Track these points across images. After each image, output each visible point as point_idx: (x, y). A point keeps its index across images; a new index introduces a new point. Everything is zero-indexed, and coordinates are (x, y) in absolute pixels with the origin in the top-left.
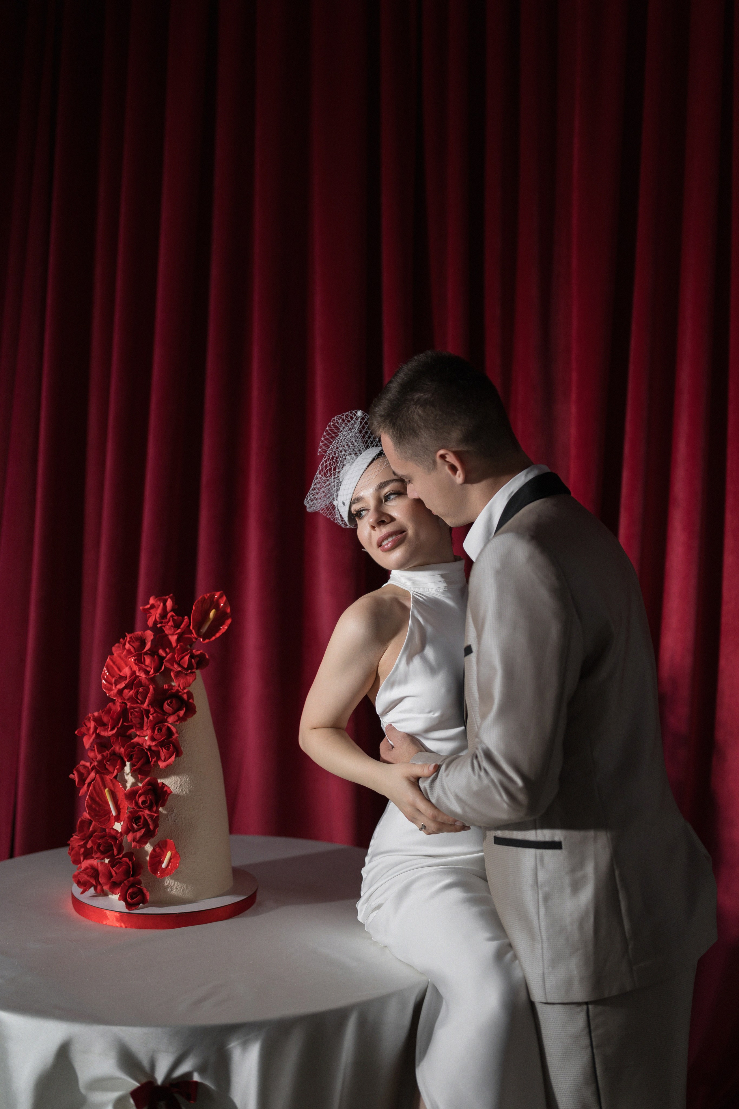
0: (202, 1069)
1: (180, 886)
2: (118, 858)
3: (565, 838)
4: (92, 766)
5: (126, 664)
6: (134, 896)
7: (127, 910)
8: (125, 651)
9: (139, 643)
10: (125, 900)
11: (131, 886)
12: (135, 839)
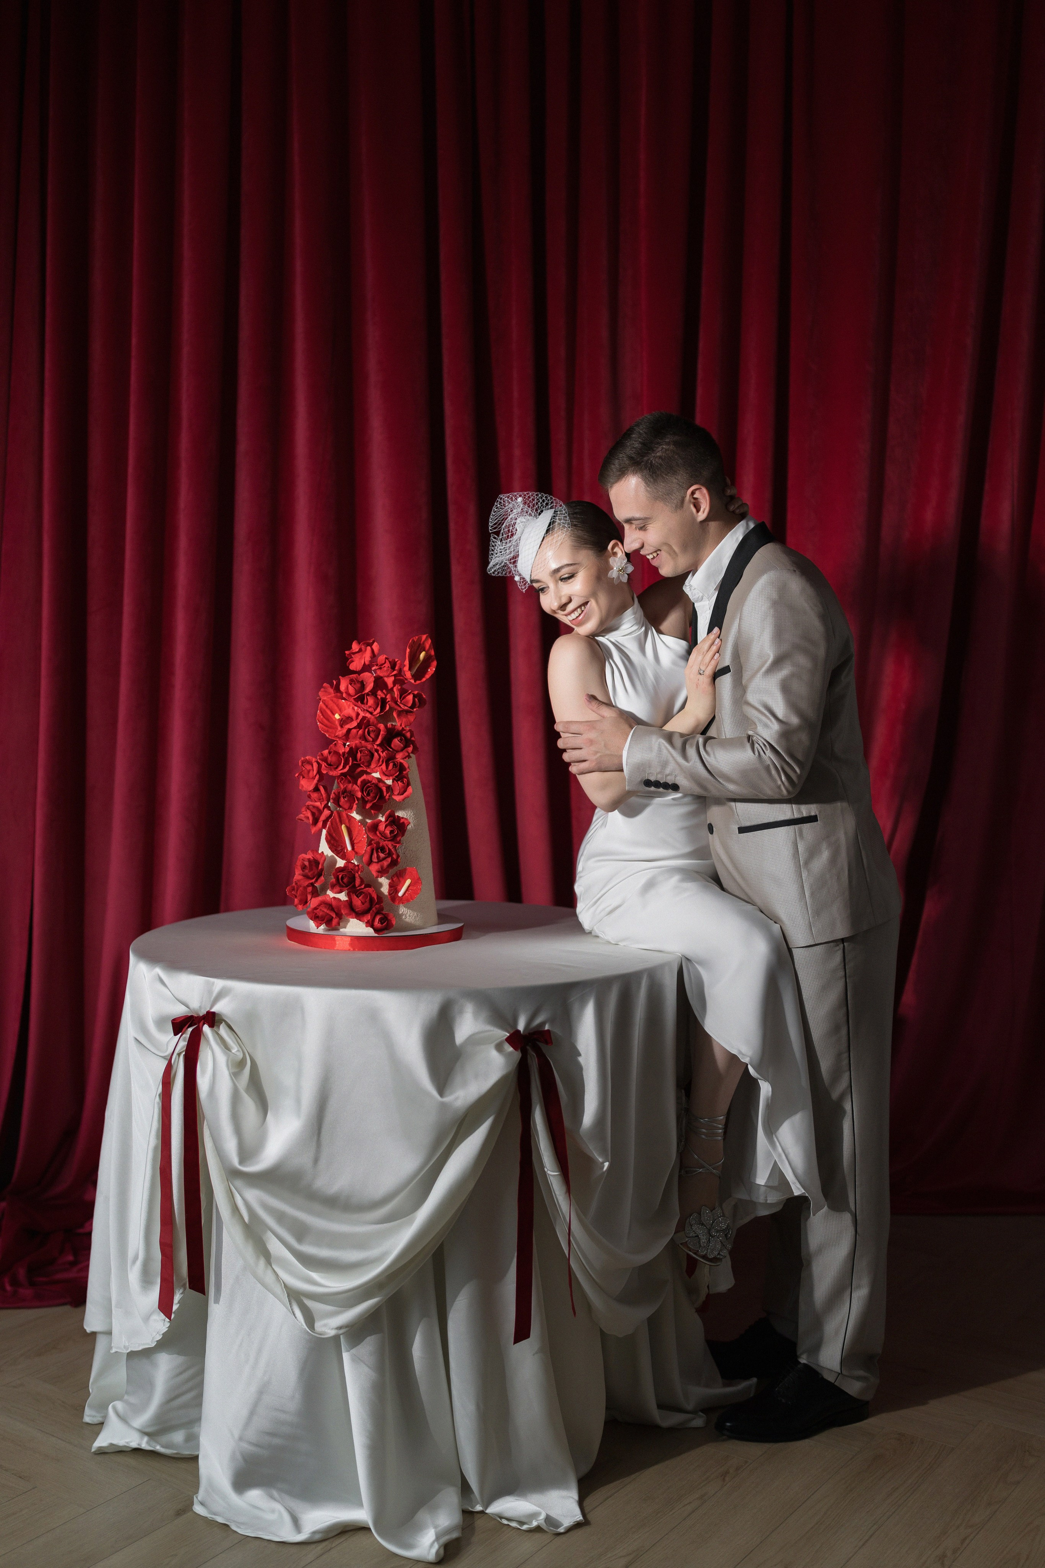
0: (552, 1020)
1: (412, 914)
2: (360, 889)
3: (820, 812)
4: (323, 806)
5: (338, 708)
6: (381, 921)
7: (376, 935)
8: (339, 694)
9: (358, 685)
10: (372, 926)
11: (378, 912)
12: (382, 867)
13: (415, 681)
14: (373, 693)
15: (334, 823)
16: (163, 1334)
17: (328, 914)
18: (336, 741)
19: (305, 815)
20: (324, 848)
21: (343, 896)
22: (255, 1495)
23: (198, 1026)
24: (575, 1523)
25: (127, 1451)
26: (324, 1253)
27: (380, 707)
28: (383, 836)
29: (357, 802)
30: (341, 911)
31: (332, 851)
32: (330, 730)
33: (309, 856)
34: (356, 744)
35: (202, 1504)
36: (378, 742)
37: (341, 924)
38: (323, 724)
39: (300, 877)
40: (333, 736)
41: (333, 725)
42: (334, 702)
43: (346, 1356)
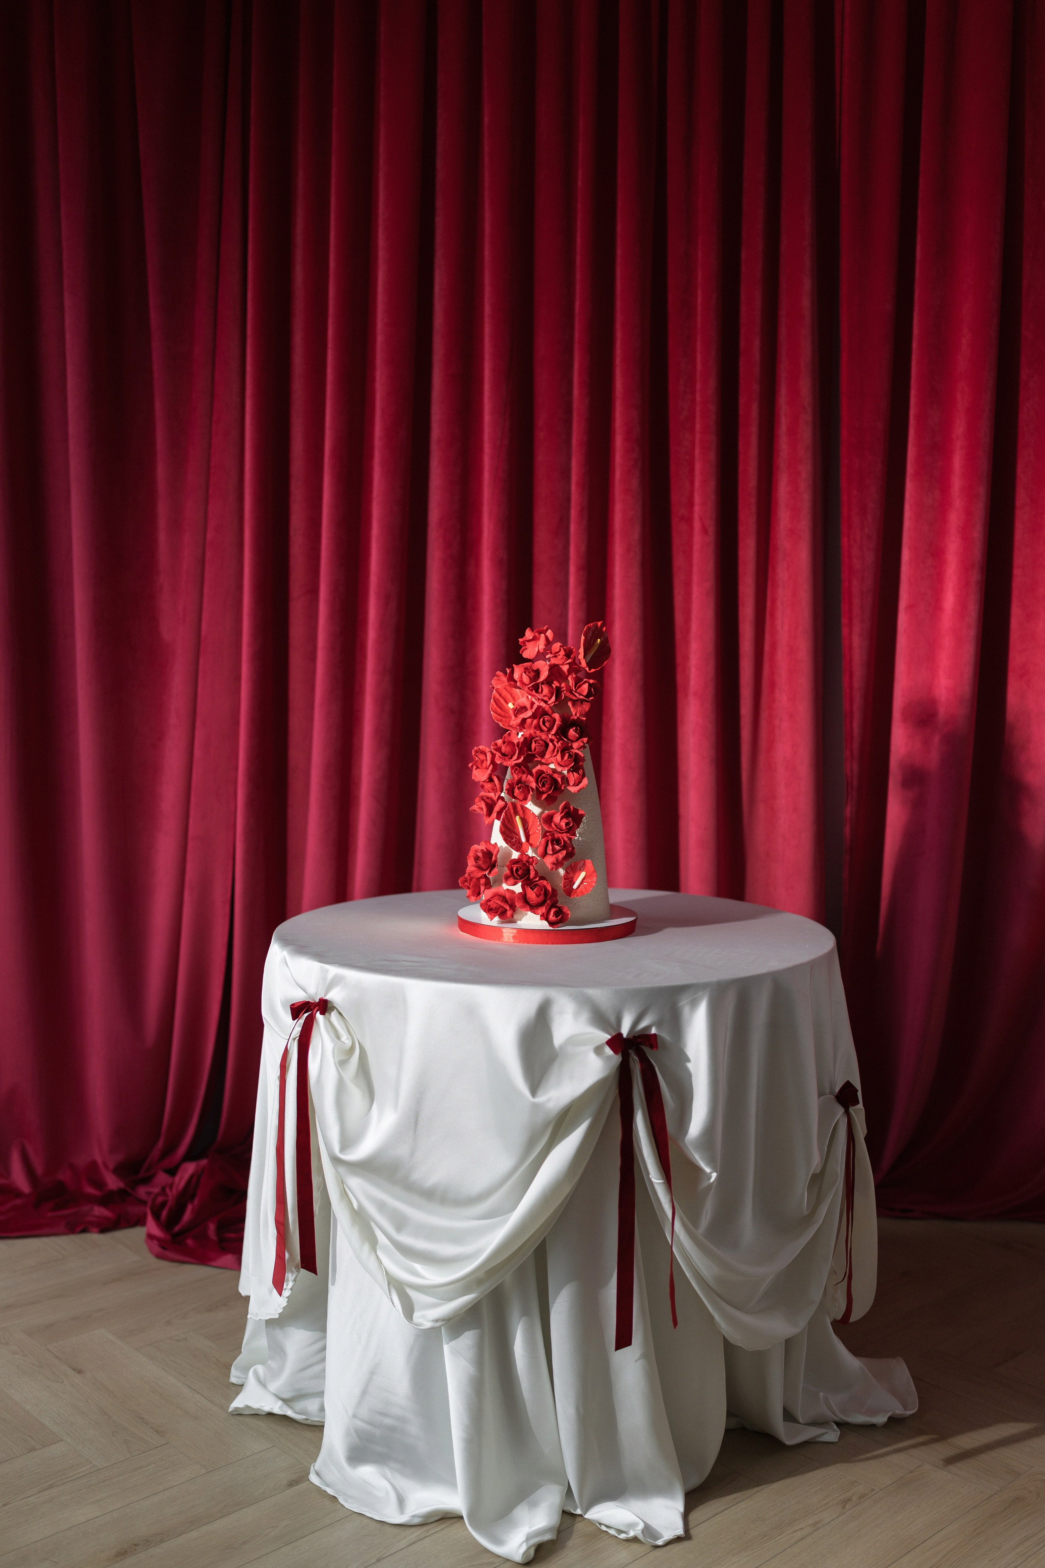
0: (659, 1024)
2: (535, 881)
4: (497, 797)
5: (512, 696)
6: (556, 914)
7: (551, 928)
8: (512, 683)
9: (532, 674)
10: (547, 919)
11: (554, 905)
12: (557, 860)
13: (590, 670)
14: (548, 681)
15: (509, 815)
16: (284, 1308)
17: (502, 907)
18: (509, 730)
19: (479, 807)
20: (497, 838)
21: (518, 888)
22: (367, 1472)
23: (312, 1013)
24: (675, 1537)
25: (262, 1415)
26: (421, 1244)
27: (555, 696)
28: (558, 828)
29: (531, 793)
30: (515, 903)
31: (506, 843)
32: (504, 719)
33: (482, 847)
34: (530, 733)
35: (317, 1474)
36: (553, 732)
37: (514, 916)
38: (496, 713)
39: (473, 869)
40: (507, 725)
41: (506, 715)
42: (507, 691)
43: (446, 1348)
